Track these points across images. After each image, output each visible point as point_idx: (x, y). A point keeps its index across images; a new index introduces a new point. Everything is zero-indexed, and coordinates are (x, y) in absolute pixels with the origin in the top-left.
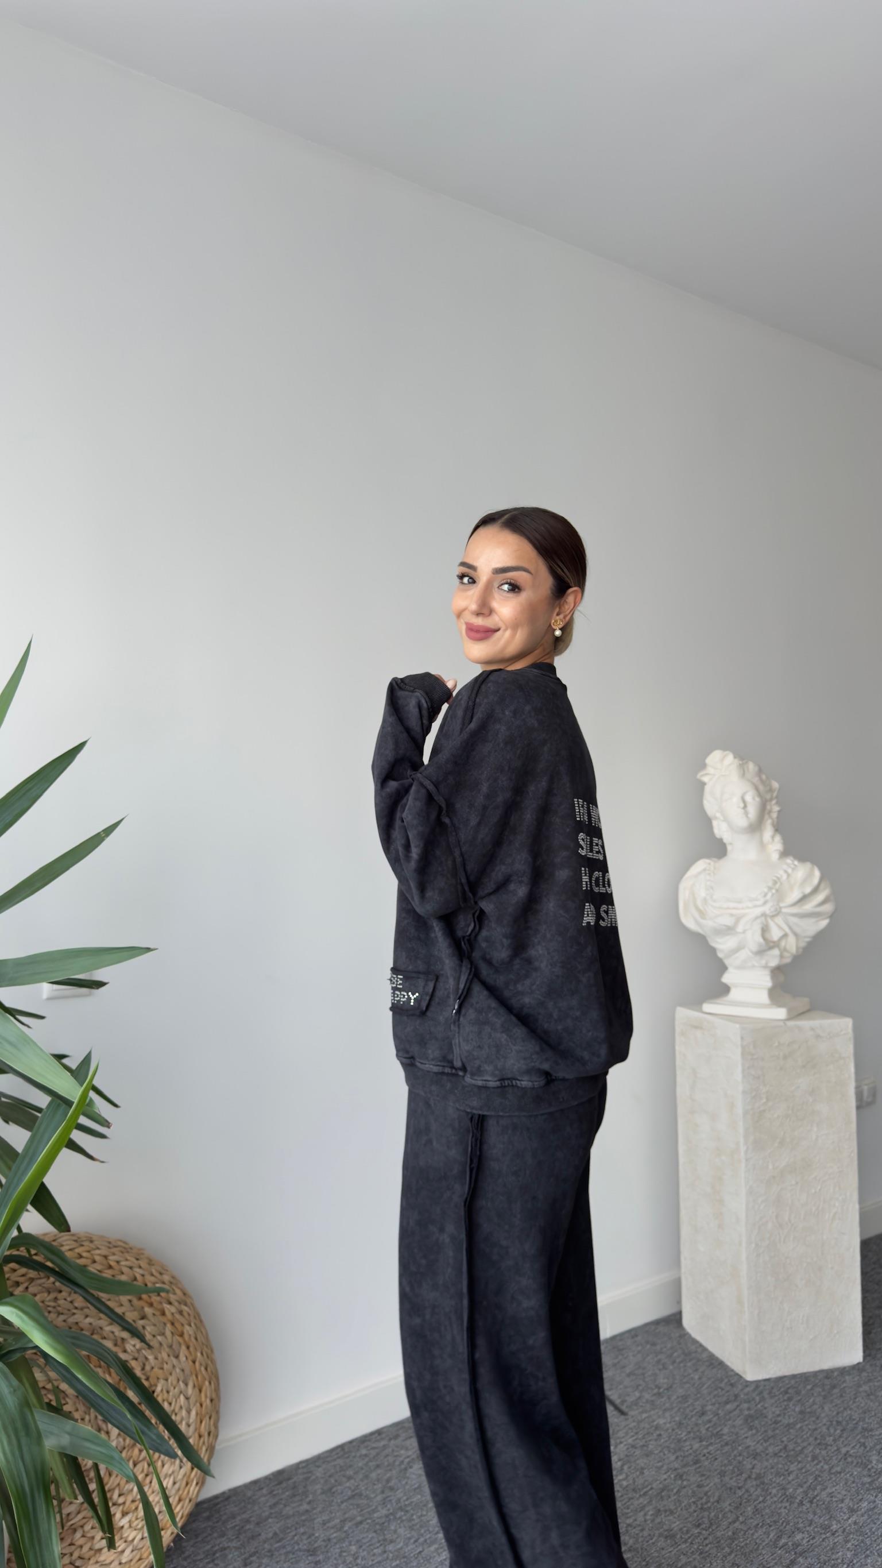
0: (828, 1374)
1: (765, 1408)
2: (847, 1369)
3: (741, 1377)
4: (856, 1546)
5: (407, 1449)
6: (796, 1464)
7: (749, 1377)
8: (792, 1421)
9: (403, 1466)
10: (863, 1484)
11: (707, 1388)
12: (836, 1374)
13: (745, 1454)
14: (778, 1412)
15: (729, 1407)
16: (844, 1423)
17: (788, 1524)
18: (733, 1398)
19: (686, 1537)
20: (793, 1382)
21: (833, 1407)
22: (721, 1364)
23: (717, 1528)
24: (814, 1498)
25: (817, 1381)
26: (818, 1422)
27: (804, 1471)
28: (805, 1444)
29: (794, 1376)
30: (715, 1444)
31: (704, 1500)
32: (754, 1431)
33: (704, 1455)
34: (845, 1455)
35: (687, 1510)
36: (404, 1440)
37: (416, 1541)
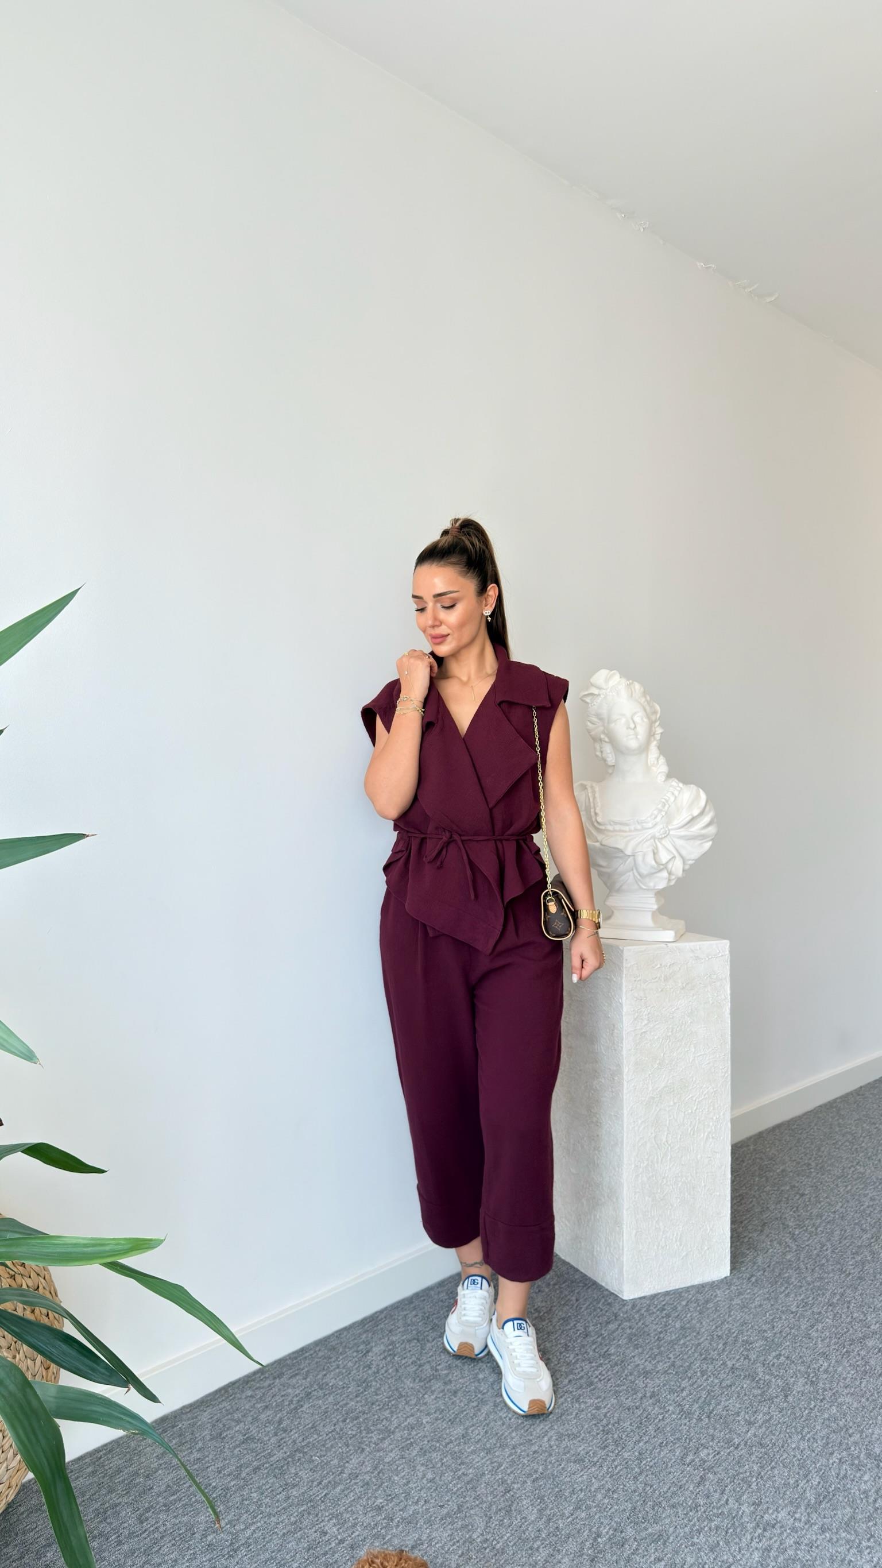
0: (701, 1288)
1: (647, 1326)
2: (716, 1283)
3: (617, 1296)
4: (760, 1458)
5: (294, 1387)
6: (687, 1380)
7: (625, 1298)
8: (674, 1337)
9: (292, 1406)
10: (755, 1396)
11: (587, 1309)
12: (706, 1289)
13: (635, 1373)
14: (659, 1330)
15: (612, 1326)
16: (725, 1336)
17: (691, 1440)
18: (614, 1317)
19: (595, 1459)
20: (667, 1298)
21: (710, 1321)
22: (595, 1285)
23: (623, 1448)
24: (711, 1413)
25: (690, 1296)
26: (699, 1337)
27: (695, 1387)
28: (692, 1359)
29: (667, 1293)
30: (605, 1364)
31: (605, 1422)
32: (640, 1350)
33: (597, 1377)
34: (732, 1368)
35: (590, 1433)
36: (289, 1379)
37: (320, 1483)
